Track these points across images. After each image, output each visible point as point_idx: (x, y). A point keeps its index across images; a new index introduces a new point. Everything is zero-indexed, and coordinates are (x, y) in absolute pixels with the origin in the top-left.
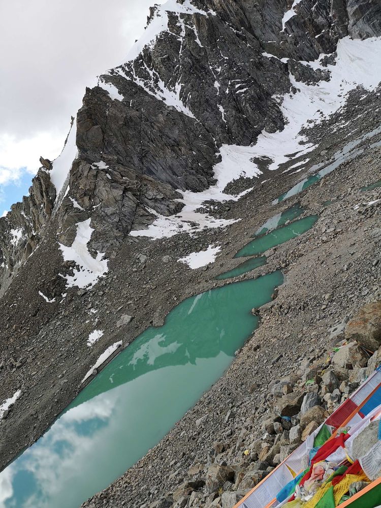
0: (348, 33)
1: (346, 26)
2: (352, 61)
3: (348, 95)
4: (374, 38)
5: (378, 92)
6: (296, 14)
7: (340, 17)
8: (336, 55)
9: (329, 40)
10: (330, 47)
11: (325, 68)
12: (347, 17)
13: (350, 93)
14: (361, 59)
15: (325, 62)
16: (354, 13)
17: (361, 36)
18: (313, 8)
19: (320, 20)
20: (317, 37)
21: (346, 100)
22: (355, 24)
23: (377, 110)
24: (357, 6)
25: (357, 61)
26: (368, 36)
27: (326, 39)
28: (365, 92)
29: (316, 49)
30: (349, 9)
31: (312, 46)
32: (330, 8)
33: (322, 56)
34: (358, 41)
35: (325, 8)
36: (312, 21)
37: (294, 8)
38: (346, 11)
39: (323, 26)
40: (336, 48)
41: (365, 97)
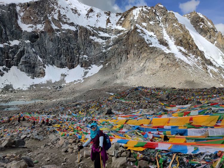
0: (17, 66)
1: (18, 64)
2: (14, 75)
3: (6, 86)
4: (24, 73)
5: (17, 91)
6: (3, 47)
7: (17, 59)
8: (10, 70)
9: (10, 63)
10: (9, 66)
11: (3, 71)
12: (20, 61)
13: (7, 85)
14: (17, 76)
15: (4, 69)
16: (23, 62)
17: (21, 70)
18: (10, 50)
19: (11, 55)
20: (6, 59)
21: (4, 87)
22: (21, 65)
23: (12, 97)
24: (24, 60)
25: (16, 76)
26: (23, 71)
27: (9, 62)
28: (12, 88)
29: (4, 63)
30: (21, 59)
31: (3, 61)
32: (16, 54)
33: (4, 67)
34: (19, 70)
35: (14, 53)
36: (7, 53)
37: (4, 45)
38: (20, 59)
39: (10, 58)
40: (11, 67)
41: (11, 89)
